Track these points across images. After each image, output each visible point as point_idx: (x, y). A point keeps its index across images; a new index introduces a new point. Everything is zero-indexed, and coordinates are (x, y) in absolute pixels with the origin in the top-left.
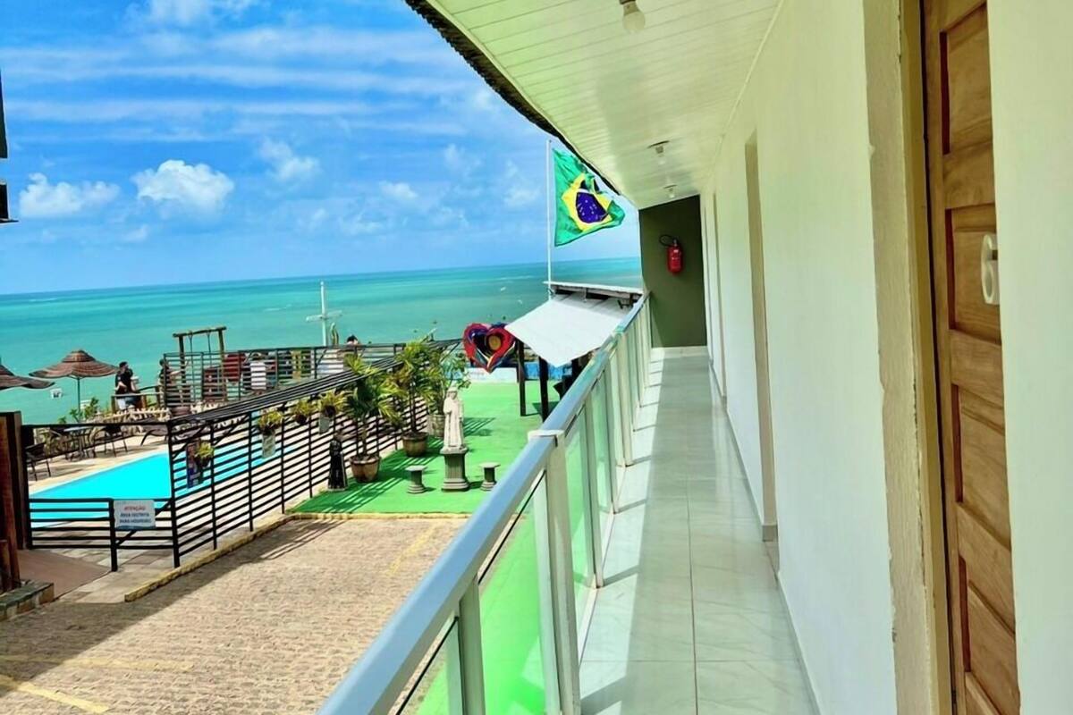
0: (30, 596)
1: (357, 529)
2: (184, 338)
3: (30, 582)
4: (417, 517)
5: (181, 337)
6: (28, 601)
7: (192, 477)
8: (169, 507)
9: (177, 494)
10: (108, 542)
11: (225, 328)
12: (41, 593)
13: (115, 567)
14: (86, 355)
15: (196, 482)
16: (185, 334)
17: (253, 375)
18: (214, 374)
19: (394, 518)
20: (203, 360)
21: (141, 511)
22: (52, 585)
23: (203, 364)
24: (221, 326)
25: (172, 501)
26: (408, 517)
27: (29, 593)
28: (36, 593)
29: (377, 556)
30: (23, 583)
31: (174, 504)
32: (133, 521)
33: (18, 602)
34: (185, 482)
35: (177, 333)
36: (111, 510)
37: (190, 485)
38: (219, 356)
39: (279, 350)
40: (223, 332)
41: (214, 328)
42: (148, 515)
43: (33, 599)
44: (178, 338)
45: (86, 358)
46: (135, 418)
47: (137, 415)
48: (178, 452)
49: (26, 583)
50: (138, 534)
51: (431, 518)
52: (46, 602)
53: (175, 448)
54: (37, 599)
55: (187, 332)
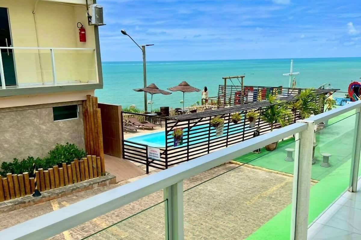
0: (105, 181)
1: (251, 174)
2: (227, 79)
3: (109, 174)
4: (281, 174)
5: (225, 79)
6: (103, 182)
7: (176, 142)
8: (165, 153)
9: (168, 149)
10: (145, 162)
11: (244, 77)
12: (110, 180)
13: (148, 172)
14: (187, 84)
15: (178, 144)
16: (227, 78)
17: (249, 96)
18: (239, 94)
19: (271, 172)
20: (232, 88)
21: (155, 153)
22: (116, 177)
23: (232, 90)
24: (242, 76)
25: (166, 151)
26: (277, 173)
27: (104, 180)
28: (107, 180)
29: (249, 192)
30: (106, 174)
31: (167, 153)
32: (153, 156)
33: (98, 183)
34: (173, 144)
35: (224, 77)
36: (146, 150)
37: (175, 145)
38: (241, 88)
39: (259, 87)
40: (243, 78)
41: (240, 76)
42: (158, 155)
43: (106, 182)
44: (224, 79)
45: (187, 85)
46: (208, 108)
47: (208, 107)
48: (169, 131)
49: (108, 174)
50: (155, 162)
51: (288, 176)
52: (112, 183)
53: (168, 129)
54: (108, 182)
55: (228, 77)
